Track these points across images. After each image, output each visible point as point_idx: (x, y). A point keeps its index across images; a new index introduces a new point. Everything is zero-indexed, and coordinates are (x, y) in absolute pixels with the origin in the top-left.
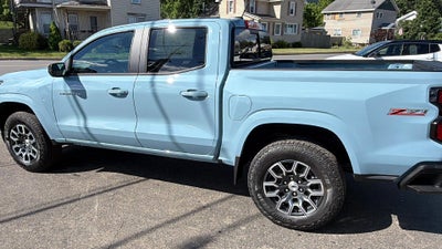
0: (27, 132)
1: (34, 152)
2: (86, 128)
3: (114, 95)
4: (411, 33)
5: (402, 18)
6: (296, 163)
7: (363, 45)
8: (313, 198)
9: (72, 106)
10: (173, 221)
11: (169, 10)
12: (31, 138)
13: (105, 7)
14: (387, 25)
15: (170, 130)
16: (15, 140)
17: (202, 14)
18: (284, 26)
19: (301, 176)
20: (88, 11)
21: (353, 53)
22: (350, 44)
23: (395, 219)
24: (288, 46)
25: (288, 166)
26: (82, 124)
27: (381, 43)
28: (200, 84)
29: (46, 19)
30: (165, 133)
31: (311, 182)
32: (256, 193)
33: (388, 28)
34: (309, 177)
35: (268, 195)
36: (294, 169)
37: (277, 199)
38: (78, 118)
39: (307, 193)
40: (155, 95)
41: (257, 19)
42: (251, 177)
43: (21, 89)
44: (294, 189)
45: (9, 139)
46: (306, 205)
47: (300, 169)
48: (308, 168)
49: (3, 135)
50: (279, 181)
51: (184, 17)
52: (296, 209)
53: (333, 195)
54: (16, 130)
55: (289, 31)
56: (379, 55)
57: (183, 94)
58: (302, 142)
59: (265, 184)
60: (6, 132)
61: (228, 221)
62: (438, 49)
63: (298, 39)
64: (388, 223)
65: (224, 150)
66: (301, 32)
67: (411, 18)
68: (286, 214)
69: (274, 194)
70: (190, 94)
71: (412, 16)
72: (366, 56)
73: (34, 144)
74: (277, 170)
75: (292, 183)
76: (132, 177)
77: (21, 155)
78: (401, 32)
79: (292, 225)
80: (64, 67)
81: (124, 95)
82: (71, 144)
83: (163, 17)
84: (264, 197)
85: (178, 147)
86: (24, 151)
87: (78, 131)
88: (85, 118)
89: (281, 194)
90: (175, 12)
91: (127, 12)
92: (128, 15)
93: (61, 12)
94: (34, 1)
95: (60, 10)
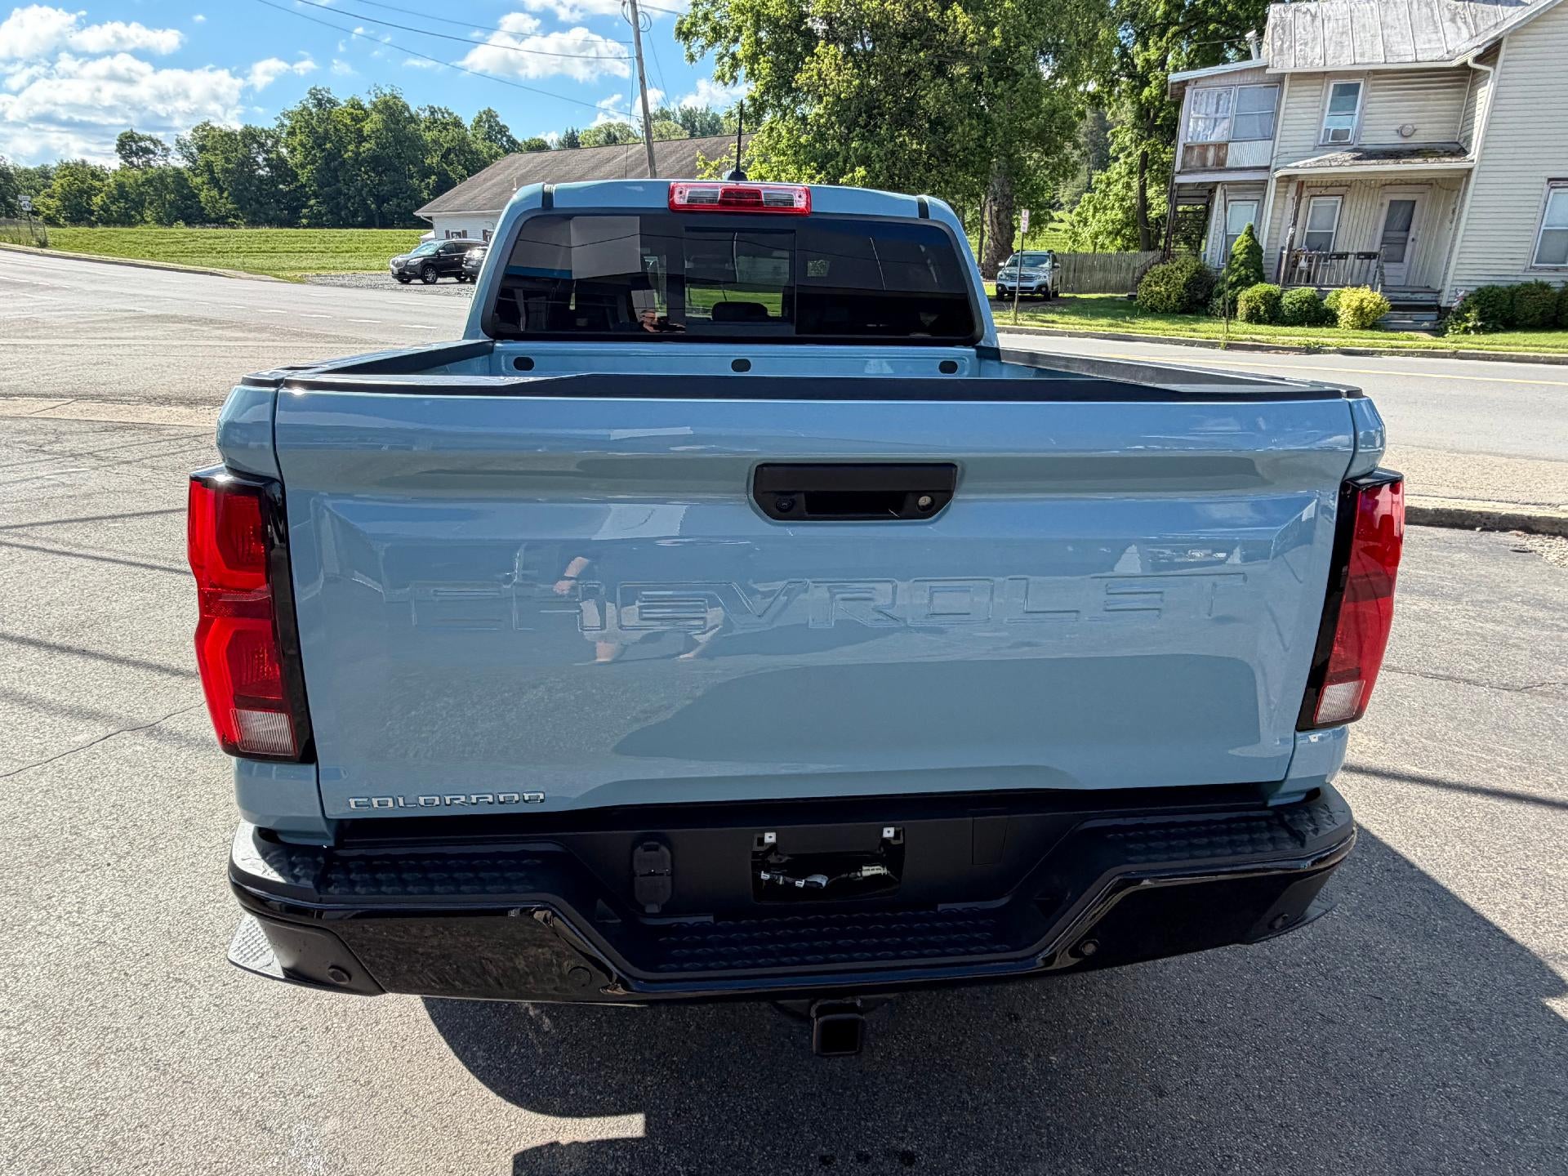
13: (1452, 164)
91: (1544, 174)
92: (1546, 187)
93: (1286, 192)
94: (1218, 165)
95: (1287, 187)
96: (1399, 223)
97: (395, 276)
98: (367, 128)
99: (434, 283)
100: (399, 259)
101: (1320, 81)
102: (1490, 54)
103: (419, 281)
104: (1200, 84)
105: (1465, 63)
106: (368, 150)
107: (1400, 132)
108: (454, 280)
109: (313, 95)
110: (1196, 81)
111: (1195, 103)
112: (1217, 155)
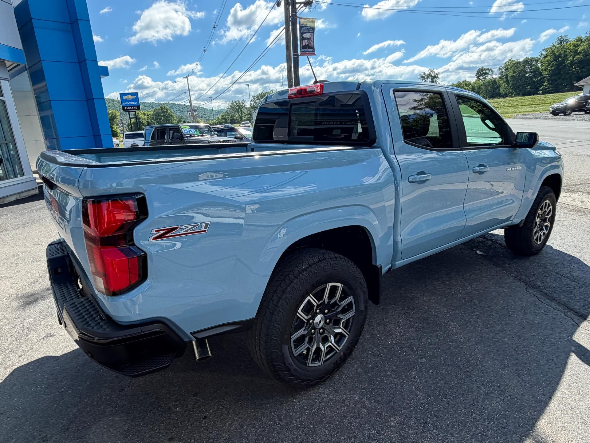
97: (551, 113)
98: (580, 49)
99: (569, 114)
100: (556, 106)
103: (562, 114)
106: (579, 58)
108: (583, 113)
109: (560, 40)
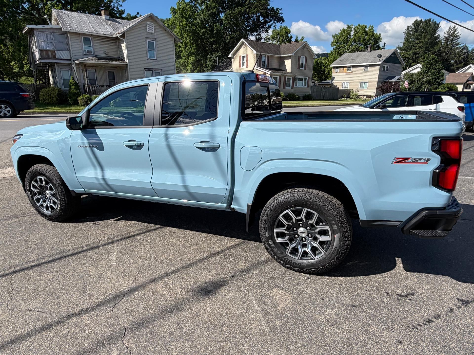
0: (47, 183)
1: (54, 203)
2: (104, 179)
3: (130, 147)
4: (416, 85)
5: (408, 70)
6: (305, 210)
7: (370, 97)
8: (321, 243)
9: (90, 158)
10: (189, 266)
11: (184, 65)
12: (51, 189)
13: (122, 63)
14: (392, 78)
15: (184, 180)
16: (36, 191)
17: (215, 68)
18: (295, 79)
19: (310, 222)
20: (106, 67)
21: (360, 105)
22: (358, 96)
23: (399, 262)
24: (298, 99)
25: (298, 213)
26: (100, 175)
27: (387, 95)
28: (212, 136)
29: (66, 75)
30: (179, 183)
31: (319, 228)
32: (268, 239)
33: (393, 81)
34: (317, 223)
35: (279, 241)
36: (303, 216)
37: (287, 244)
38: (96, 169)
39: (315, 239)
40: (169, 147)
41: (268, 73)
42: (262, 224)
43: (41, 142)
44: (304, 235)
45: (30, 190)
46: (314, 250)
47: (309, 216)
48: (316, 215)
49: (24, 186)
50: (288, 228)
51: (199, 71)
52: (305, 253)
53: (340, 240)
54: (36, 181)
55: (300, 84)
56: (385, 107)
57: (197, 145)
58: (311, 190)
59: (276, 230)
60: (27, 184)
61: (241, 266)
62: (441, 100)
63: (308, 92)
64: (393, 266)
65: (237, 199)
66: (311, 85)
67: (416, 71)
68: (296, 259)
69: (284, 240)
70: (203, 145)
71: (417, 69)
72: (372, 107)
73: (54, 195)
74: (287, 217)
75: (301, 229)
76: (149, 225)
77: (42, 205)
78: (406, 84)
79: (301, 269)
80: (81, 121)
81: (140, 147)
82: (90, 195)
83: (179, 71)
84: (275, 242)
85: (192, 196)
86: (44, 201)
87: (96, 182)
88: (102, 169)
89: (291, 240)
90: (190, 67)
91: (143, 67)
92: (144, 70)
93: (79, 68)
94: (53, 57)
95: (79, 66)
96: (112, 78)
101: (79, 35)
102: (123, 35)
104: (39, 30)
105: (118, 37)
107: (105, 53)
110: (37, 29)
111: (39, 36)
112: (52, 54)
